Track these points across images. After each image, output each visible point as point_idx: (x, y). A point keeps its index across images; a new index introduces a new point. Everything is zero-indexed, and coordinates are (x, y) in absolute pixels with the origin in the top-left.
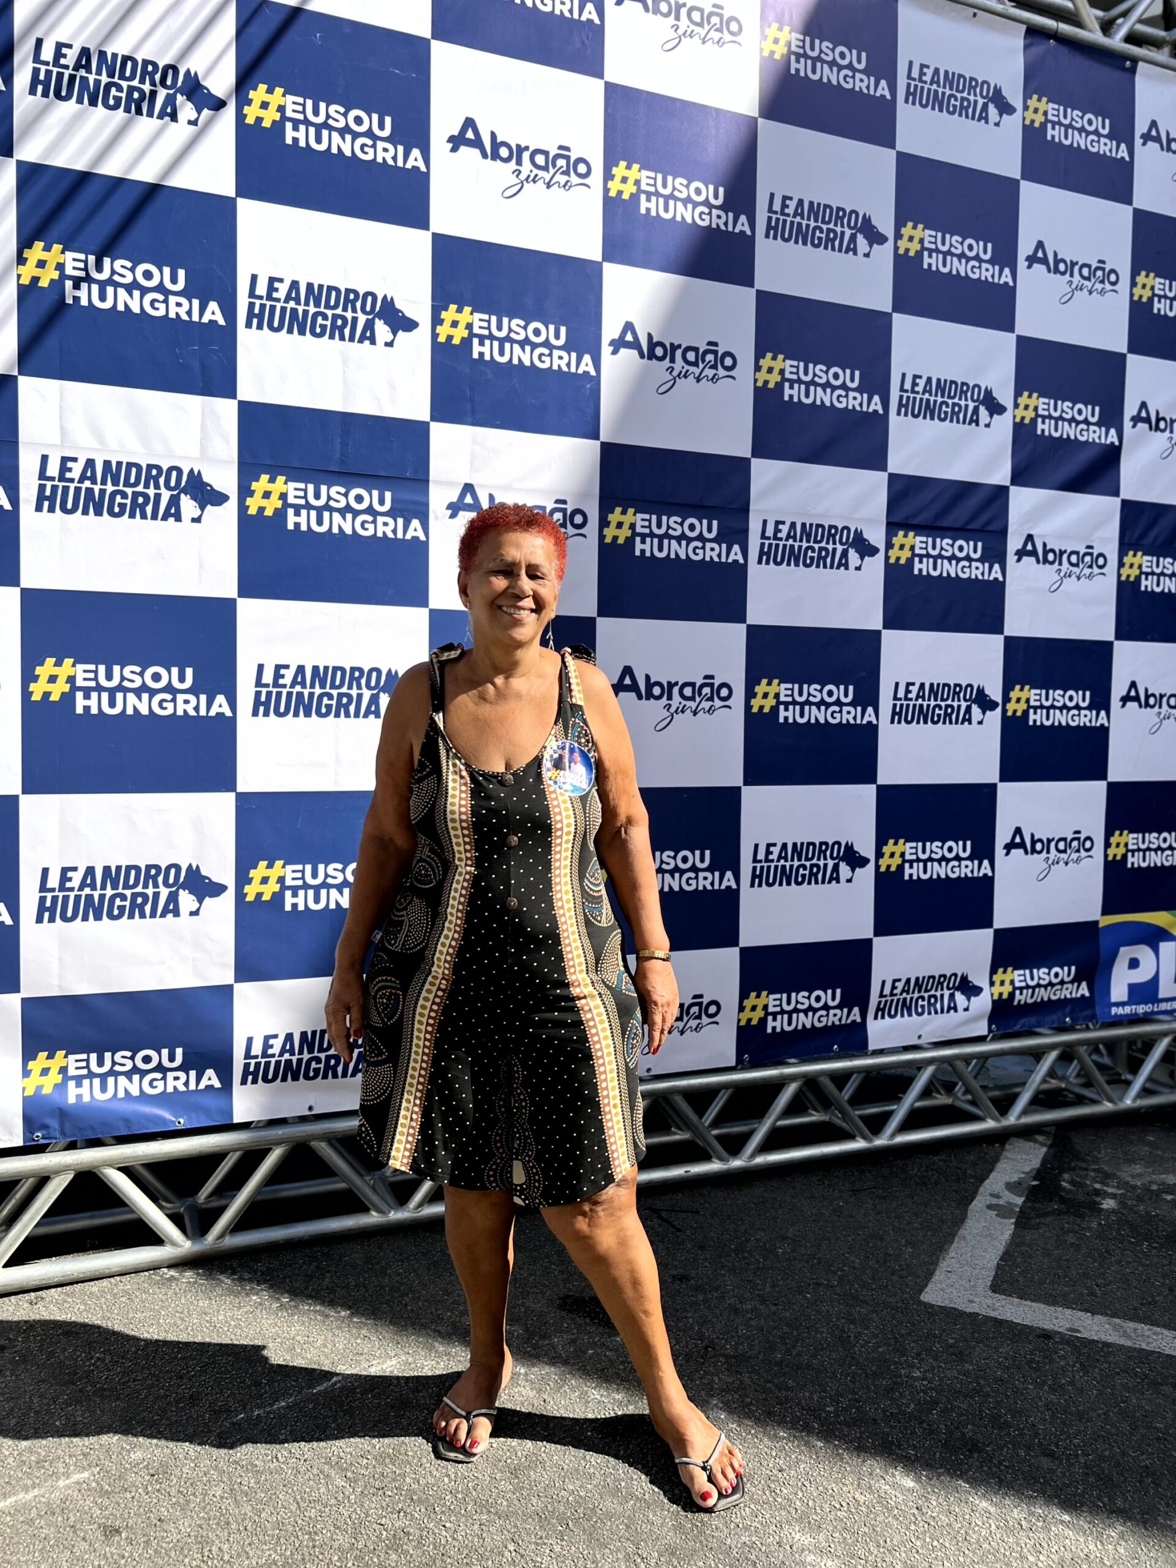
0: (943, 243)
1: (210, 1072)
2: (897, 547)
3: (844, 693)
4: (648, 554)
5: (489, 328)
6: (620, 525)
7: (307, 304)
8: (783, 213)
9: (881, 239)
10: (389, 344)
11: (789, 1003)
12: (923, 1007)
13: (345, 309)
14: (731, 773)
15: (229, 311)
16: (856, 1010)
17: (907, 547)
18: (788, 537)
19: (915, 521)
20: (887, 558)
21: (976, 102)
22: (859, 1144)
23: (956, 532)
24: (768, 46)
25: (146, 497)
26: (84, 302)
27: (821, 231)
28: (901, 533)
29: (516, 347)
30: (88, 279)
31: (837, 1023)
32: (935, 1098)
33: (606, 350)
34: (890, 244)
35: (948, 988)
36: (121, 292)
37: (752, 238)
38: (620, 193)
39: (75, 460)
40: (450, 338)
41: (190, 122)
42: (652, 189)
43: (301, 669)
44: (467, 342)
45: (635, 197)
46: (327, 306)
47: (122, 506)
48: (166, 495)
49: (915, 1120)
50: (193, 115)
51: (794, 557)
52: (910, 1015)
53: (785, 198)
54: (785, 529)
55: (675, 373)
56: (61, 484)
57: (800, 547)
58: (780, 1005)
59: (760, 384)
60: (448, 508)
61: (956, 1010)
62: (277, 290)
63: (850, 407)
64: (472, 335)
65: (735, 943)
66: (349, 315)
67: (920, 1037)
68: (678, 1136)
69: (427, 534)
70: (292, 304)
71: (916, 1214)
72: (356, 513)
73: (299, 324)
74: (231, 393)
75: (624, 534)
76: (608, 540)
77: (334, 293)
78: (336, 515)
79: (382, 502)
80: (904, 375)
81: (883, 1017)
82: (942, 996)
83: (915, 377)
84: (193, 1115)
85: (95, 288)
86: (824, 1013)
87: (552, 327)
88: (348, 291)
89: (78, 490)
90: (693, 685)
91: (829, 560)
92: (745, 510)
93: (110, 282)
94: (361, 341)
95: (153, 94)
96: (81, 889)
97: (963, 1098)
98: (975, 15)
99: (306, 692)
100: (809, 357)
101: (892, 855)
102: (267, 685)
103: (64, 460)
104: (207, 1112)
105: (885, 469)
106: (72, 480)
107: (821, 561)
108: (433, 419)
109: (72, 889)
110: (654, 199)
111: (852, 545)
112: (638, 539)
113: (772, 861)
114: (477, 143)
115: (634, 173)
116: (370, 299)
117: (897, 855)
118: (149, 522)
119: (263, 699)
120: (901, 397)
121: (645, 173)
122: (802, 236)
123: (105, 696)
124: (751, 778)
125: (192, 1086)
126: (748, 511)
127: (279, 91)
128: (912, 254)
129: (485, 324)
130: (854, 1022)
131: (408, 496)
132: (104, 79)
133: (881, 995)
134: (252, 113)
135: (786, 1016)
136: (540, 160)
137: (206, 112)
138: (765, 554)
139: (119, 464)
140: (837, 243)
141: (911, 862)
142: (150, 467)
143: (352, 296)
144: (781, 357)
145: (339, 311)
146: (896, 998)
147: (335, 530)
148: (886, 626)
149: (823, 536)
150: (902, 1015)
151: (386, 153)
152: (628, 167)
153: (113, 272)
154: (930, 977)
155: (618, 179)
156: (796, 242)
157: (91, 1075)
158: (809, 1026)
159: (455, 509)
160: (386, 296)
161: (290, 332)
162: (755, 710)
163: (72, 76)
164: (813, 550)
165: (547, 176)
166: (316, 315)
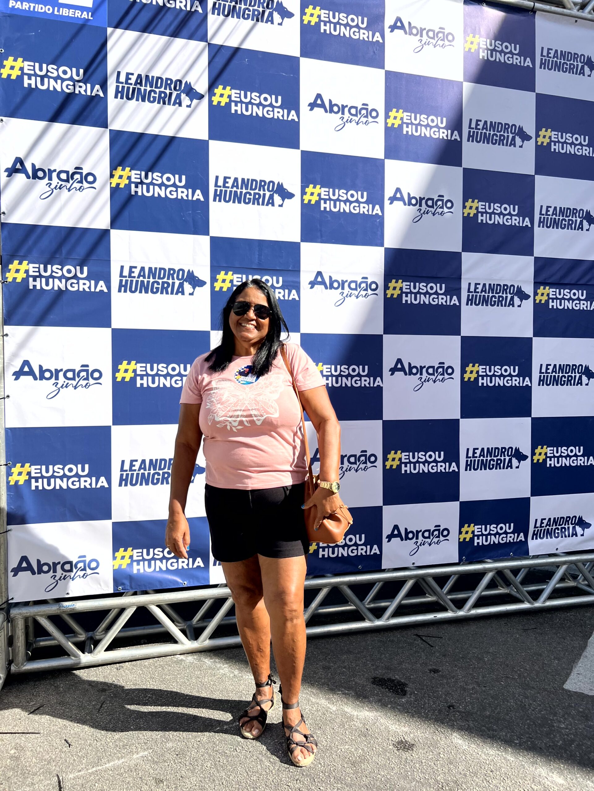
0: (562, 138)
1: (199, 559)
2: (540, 295)
3: (513, 370)
4: (409, 302)
5: (329, 195)
6: (395, 288)
7: (242, 188)
8: (476, 128)
9: (529, 138)
10: (281, 206)
11: (486, 530)
12: (558, 533)
13: (260, 190)
14: (454, 412)
15: (206, 194)
16: (522, 534)
17: (545, 295)
18: (482, 291)
19: (548, 282)
20: (535, 300)
21: (578, 65)
22: (525, 606)
23: (571, 286)
24: (468, 45)
25: (168, 284)
26: (140, 194)
27: (497, 136)
28: (542, 287)
29: (342, 203)
30: (142, 183)
31: (512, 541)
32: (567, 582)
33: (387, 202)
34: (533, 140)
35: (572, 524)
36: (157, 188)
37: (461, 141)
38: (393, 124)
39: (136, 267)
40: (310, 201)
41: (187, 106)
42: (409, 121)
44: (318, 203)
45: (401, 126)
46: (251, 189)
47: (157, 289)
48: (177, 283)
49: (556, 594)
50: (189, 103)
51: (485, 301)
52: (551, 538)
53: (478, 121)
54: (480, 287)
55: (422, 212)
56: (130, 279)
57: (488, 296)
58: (481, 531)
59: (466, 215)
60: (309, 284)
61: (577, 536)
62: (228, 183)
63: (513, 224)
64: (320, 199)
65: (458, 499)
66: (262, 193)
67: (557, 549)
68: (430, 599)
69: (299, 297)
70: (235, 189)
71: (559, 643)
73: (238, 198)
74: (207, 233)
75: (397, 292)
76: (389, 296)
77: (254, 183)
79: (278, 282)
80: (542, 206)
81: (536, 539)
82: (568, 528)
83: (548, 207)
84: (191, 580)
85: (145, 186)
86: (505, 536)
87: (360, 193)
88: (261, 181)
89: (137, 281)
90: (433, 367)
91: (504, 302)
92: (460, 278)
93: (152, 183)
94: (267, 205)
95: (171, 94)
96: (139, 470)
97: (583, 583)
98: (576, 21)
100: (491, 200)
101: (540, 454)
103: (131, 268)
104: (197, 579)
105: (532, 255)
106: (134, 277)
107: (499, 303)
108: (302, 241)
109: (135, 470)
110: (410, 126)
111: (516, 294)
112: (404, 295)
113: (476, 457)
114: (323, 106)
115: (400, 114)
116: (271, 184)
117: (543, 454)
118: (170, 295)
120: (540, 218)
121: (405, 114)
122: (487, 139)
123: (150, 378)
124: (464, 415)
125: (190, 566)
126: (461, 278)
127: (228, 88)
128: (545, 144)
129: (327, 193)
130: (521, 540)
131: (290, 279)
132: (148, 89)
133: (535, 527)
134: (216, 100)
135: (484, 537)
136: (353, 111)
137: (195, 101)
138: (470, 300)
139: (156, 269)
140: (505, 142)
141: (550, 458)
142: (170, 269)
143: (263, 184)
144: (476, 201)
145: (257, 191)
146: (543, 529)
148: (535, 335)
149: (500, 290)
150: (547, 538)
151: (279, 114)
152: (397, 112)
153: (153, 179)
154: (561, 518)
155: (392, 118)
156: (484, 143)
157: (144, 560)
158: (497, 542)
159: (313, 284)
160: (279, 183)
161: (234, 202)
162: (466, 379)
163: (134, 89)
164: (495, 297)
165: (357, 119)
166: (246, 193)
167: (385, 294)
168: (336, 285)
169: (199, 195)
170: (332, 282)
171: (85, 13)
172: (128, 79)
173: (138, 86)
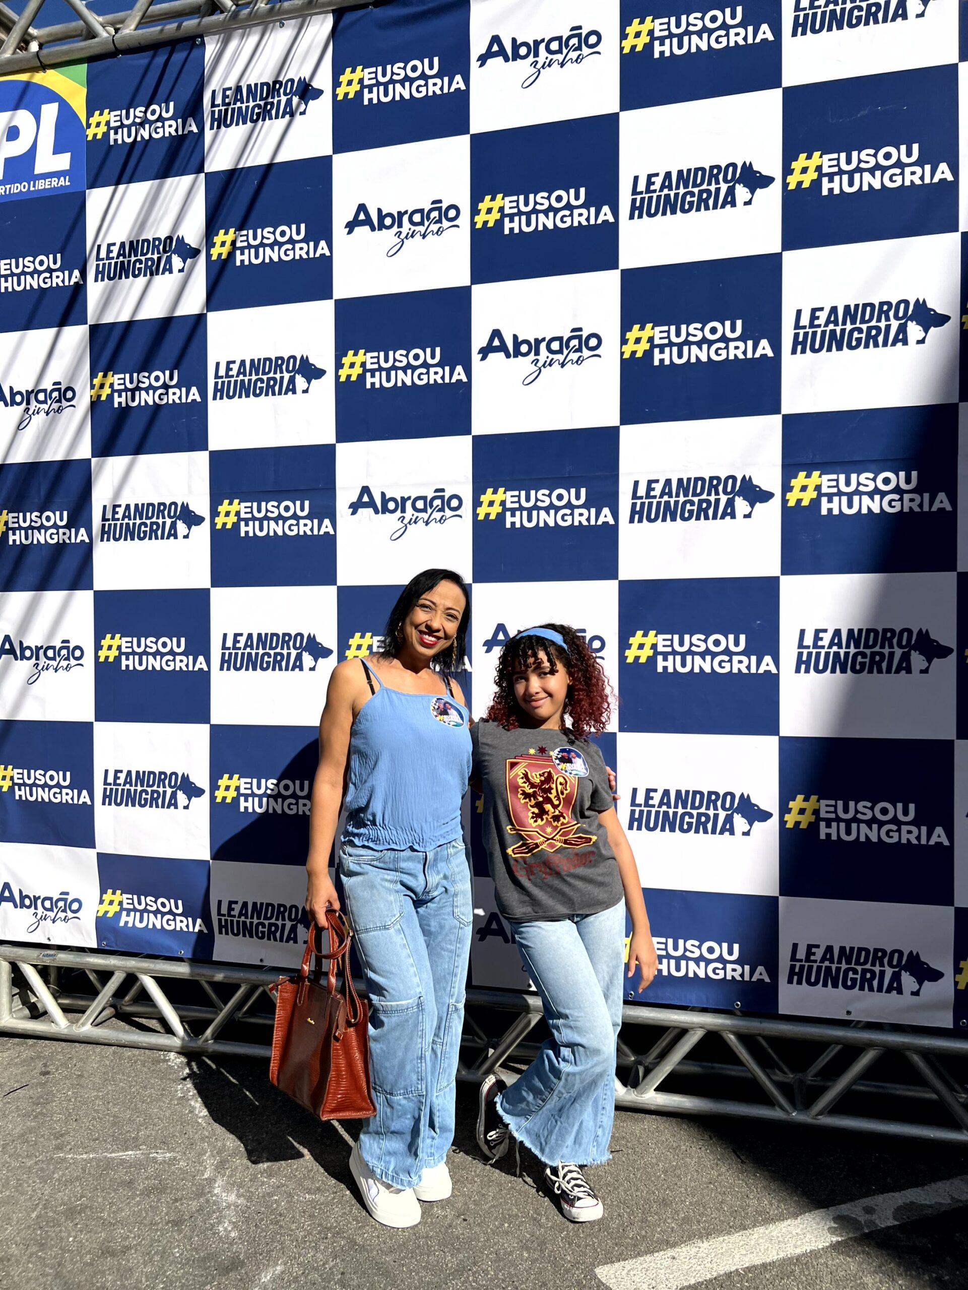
1: (200, 921)
2: (796, 489)
3: (734, 642)
4: (518, 525)
5: (378, 362)
6: (491, 504)
7: (250, 375)
11: (676, 949)
12: (853, 980)
13: (275, 373)
15: (203, 393)
16: (762, 969)
17: (811, 488)
18: (662, 494)
19: (821, 459)
20: (784, 501)
24: (629, 43)
25: (157, 524)
26: (124, 404)
27: (692, 195)
28: (802, 474)
29: (400, 372)
30: (126, 389)
31: (738, 979)
33: (476, 357)
35: (890, 965)
36: (143, 393)
37: (616, 224)
38: (486, 223)
39: (120, 506)
40: (349, 376)
41: (181, 271)
42: (515, 211)
43: (250, 636)
44: (362, 378)
45: (499, 223)
46: (264, 373)
47: (145, 532)
48: (169, 522)
50: (181, 265)
51: (670, 512)
53: (651, 176)
54: (658, 488)
55: (540, 364)
56: (113, 523)
58: (666, 949)
59: (627, 356)
60: (350, 507)
61: (900, 992)
62: (231, 369)
63: (732, 357)
64: (365, 371)
66: (278, 376)
67: (849, 1013)
69: (335, 529)
70: (241, 377)
72: (285, 519)
73: (246, 390)
74: (204, 447)
75: (495, 510)
76: (481, 517)
77: (268, 363)
78: (272, 523)
80: (799, 311)
81: (800, 983)
82: (882, 973)
83: (811, 311)
85: (129, 394)
86: (720, 965)
87: (429, 350)
88: (277, 359)
89: (121, 525)
91: (710, 511)
92: (616, 475)
93: (137, 388)
94: (286, 393)
95: (159, 259)
96: (124, 785)
99: (253, 652)
101: (802, 811)
102: (229, 649)
103: (115, 507)
105: (776, 410)
106: (118, 519)
107: (702, 513)
108: (338, 441)
110: (516, 218)
111: (739, 494)
112: (508, 514)
113: (653, 806)
117: (809, 811)
118: (160, 541)
119: (226, 658)
120: (796, 336)
121: (508, 199)
122: (671, 206)
123: (137, 658)
124: (625, 725)
125: (191, 929)
127: (232, 231)
129: (375, 360)
130: (760, 981)
131: (320, 502)
133: (793, 958)
134: (215, 252)
136: (417, 218)
137: (189, 260)
138: (637, 513)
139: (143, 505)
140: (711, 201)
142: (160, 504)
143: (280, 362)
144: (649, 326)
145: (271, 375)
147: (272, 534)
148: (785, 570)
149: (703, 488)
150: (825, 985)
152: (493, 199)
154: (860, 950)
155: (483, 211)
157: (134, 910)
158: (702, 976)
159: (355, 507)
160: (302, 356)
161: (240, 397)
162: (630, 660)
163: (116, 263)
164: (692, 503)
165: (422, 229)
166: (256, 381)
167: (475, 515)
168: (391, 506)
169: (195, 394)
170: (385, 500)
171: (62, 179)
172: (109, 251)
173: (121, 259)
